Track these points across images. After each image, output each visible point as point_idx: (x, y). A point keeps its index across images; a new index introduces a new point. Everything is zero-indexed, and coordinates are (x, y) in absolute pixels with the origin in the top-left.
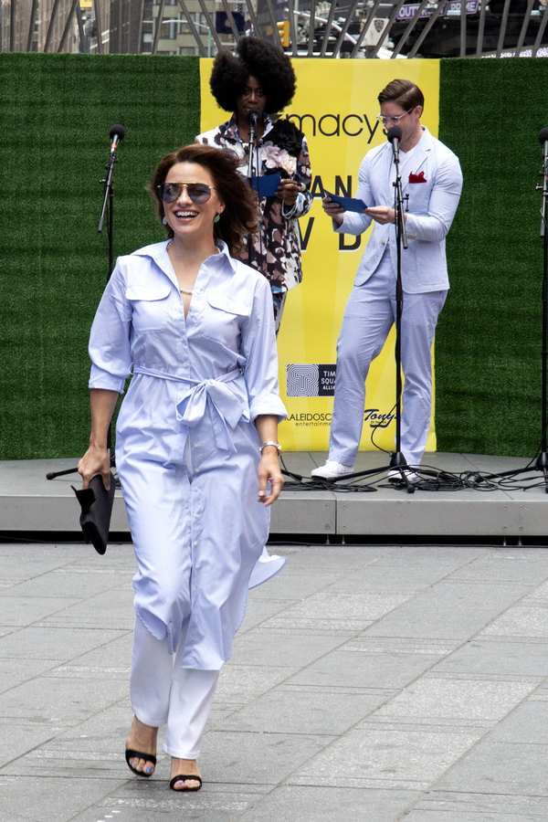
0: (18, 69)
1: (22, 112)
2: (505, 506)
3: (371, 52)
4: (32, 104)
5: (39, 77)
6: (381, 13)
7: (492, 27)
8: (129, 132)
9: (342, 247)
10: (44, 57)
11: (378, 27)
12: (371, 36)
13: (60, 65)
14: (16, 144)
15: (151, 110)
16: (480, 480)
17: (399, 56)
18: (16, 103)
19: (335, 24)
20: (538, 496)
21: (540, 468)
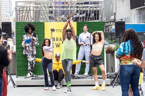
0: (20, 24)
1: (21, 30)
2: (86, 81)
4: (22, 29)
5: (23, 25)
7: (86, 18)
10: (23, 22)
13: (26, 23)
14: (20, 34)
16: (83, 77)
18: (20, 29)
19: (65, 18)
20: (90, 79)
21: (90, 76)
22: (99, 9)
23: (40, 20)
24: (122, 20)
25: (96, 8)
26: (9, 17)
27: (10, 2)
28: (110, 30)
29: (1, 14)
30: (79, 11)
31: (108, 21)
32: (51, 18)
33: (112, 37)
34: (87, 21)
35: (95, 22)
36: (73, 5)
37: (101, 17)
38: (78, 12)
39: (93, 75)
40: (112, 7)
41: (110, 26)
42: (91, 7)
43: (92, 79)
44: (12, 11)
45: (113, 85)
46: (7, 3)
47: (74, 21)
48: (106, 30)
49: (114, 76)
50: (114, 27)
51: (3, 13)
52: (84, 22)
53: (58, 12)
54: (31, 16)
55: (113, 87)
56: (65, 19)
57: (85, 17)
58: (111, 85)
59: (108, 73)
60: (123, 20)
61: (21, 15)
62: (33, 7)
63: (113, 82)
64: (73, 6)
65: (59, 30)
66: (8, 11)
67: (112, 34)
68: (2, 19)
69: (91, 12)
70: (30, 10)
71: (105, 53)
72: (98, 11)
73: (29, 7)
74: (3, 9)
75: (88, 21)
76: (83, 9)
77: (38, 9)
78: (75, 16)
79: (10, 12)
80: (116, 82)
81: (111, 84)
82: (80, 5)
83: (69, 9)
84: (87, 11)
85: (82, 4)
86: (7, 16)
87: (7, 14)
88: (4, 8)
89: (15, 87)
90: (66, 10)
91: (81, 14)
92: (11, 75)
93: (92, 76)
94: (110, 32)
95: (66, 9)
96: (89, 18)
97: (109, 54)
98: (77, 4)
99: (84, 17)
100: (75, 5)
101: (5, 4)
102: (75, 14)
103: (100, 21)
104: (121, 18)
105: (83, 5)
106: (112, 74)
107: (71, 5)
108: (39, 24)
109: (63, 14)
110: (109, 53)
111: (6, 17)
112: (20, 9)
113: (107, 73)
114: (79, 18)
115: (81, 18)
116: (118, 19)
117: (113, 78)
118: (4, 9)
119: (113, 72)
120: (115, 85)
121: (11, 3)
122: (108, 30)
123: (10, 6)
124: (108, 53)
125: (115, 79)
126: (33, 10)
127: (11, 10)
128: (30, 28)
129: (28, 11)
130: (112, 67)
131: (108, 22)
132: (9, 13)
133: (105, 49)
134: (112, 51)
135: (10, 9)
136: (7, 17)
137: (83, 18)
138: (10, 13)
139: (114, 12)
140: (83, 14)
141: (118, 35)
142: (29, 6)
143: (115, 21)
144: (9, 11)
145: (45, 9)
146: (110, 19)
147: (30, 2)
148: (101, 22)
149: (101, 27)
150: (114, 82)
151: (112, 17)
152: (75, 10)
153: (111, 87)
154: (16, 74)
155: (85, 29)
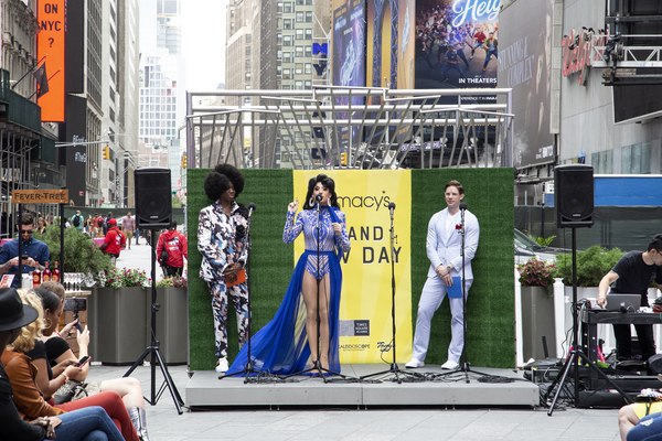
0: (203, 176)
2: (445, 390)
3: (388, 166)
6: (393, 148)
7: (447, 155)
8: (258, 207)
9: (365, 262)
11: (391, 155)
12: (388, 159)
15: (269, 196)
16: (434, 377)
17: (400, 168)
19: (369, 154)
20: (462, 385)
21: (463, 370)
22: (496, 120)
23: (278, 162)
24: (581, 160)
25: (483, 116)
26: (166, 151)
27: (171, 96)
28: (536, 199)
29: (136, 138)
30: (421, 130)
31: (530, 165)
32: (318, 154)
33: (543, 225)
34: (450, 167)
35: (479, 170)
36: (398, 107)
37: (503, 152)
38: (418, 133)
39: (471, 369)
40: (544, 113)
41: (536, 183)
42: (467, 115)
43: (468, 382)
44: (177, 129)
45: (549, 407)
46: (158, 98)
47: (404, 165)
48: (521, 199)
49: (551, 374)
50: (550, 188)
51: (144, 136)
52: (440, 168)
53: (345, 132)
54: (246, 146)
55: (549, 415)
56: (370, 158)
57: (443, 152)
58: (541, 405)
59: (531, 360)
60: (588, 164)
61: (206, 144)
62: (253, 112)
63: (550, 397)
64: (402, 110)
65: (346, 201)
66: (160, 128)
67: (543, 213)
68: (140, 156)
69: (466, 134)
70: (240, 125)
71: (518, 285)
72: (492, 128)
73: (237, 114)
74: (144, 120)
75: (455, 167)
76: (436, 121)
77: (270, 122)
78: (404, 147)
79: (169, 133)
80: (559, 397)
81: (543, 405)
82: (425, 106)
83: (385, 121)
84: (450, 128)
85: (430, 102)
86: (156, 148)
87: (160, 140)
88: (147, 117)
89: (180, 413)
90: (373, 125)
91: (427, 139)
92: (166, 365)
93: (468, 370)
94: (536, 205)
95: (373, 121)
96: (456, 155)
97: (533, 288)
98: (415, 102)
99: (440, 150)
100: (405, 106)
101: (149, 104)
102: (408, 139)
103: (498, 166)
104: (580, 156)
105: (436, 106)
106: (544, 363)
107: (392, 107)
108: (272, 177)
109: (364, 140)
110: (533, 284)
111: (153, 151)
112: (204, 122)
113: (525, 361)
114: (420, 153)
115: (427, 153)
116: (567, 159)
117: (550, 379)
118: (149, 120)
119: (547, 355)
120: (555, 408)
121: (174, 98)
122: (531, 199)
123: (169, 109)
124: (531, 285)
125: (554, 383)
126: (253, 125)
127: (174, 123)
128: (231, 184)
129: (233, 128)
130: (544, 338)
131: (531, 168)
132: (166, 136)
133: (519, 269)
134: (544, 278)
135: (171, 120)
136: (160, 150)
137: (437, 152)
138: (171, 136)
139: (553, 131)
140: (436, 139)
141: (564, 220)
142: (236, 108)
143: (555, 164)
144: (166, 128)
145: (294, 121)
146: (538, 156)
147: (240, 95)
148: (500, 169)
149: (501, 189)
150: (551, 394)
151: (546, 152)
152: (407, 124)
153: (541, 415)
154: (186, 364)
155: (451, 196)
